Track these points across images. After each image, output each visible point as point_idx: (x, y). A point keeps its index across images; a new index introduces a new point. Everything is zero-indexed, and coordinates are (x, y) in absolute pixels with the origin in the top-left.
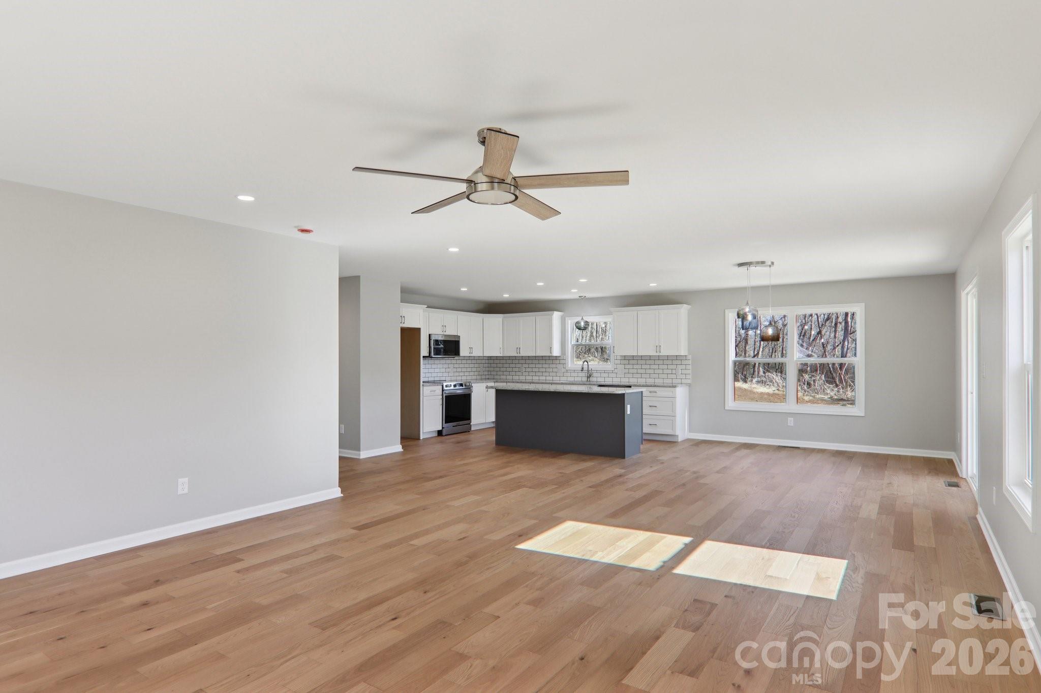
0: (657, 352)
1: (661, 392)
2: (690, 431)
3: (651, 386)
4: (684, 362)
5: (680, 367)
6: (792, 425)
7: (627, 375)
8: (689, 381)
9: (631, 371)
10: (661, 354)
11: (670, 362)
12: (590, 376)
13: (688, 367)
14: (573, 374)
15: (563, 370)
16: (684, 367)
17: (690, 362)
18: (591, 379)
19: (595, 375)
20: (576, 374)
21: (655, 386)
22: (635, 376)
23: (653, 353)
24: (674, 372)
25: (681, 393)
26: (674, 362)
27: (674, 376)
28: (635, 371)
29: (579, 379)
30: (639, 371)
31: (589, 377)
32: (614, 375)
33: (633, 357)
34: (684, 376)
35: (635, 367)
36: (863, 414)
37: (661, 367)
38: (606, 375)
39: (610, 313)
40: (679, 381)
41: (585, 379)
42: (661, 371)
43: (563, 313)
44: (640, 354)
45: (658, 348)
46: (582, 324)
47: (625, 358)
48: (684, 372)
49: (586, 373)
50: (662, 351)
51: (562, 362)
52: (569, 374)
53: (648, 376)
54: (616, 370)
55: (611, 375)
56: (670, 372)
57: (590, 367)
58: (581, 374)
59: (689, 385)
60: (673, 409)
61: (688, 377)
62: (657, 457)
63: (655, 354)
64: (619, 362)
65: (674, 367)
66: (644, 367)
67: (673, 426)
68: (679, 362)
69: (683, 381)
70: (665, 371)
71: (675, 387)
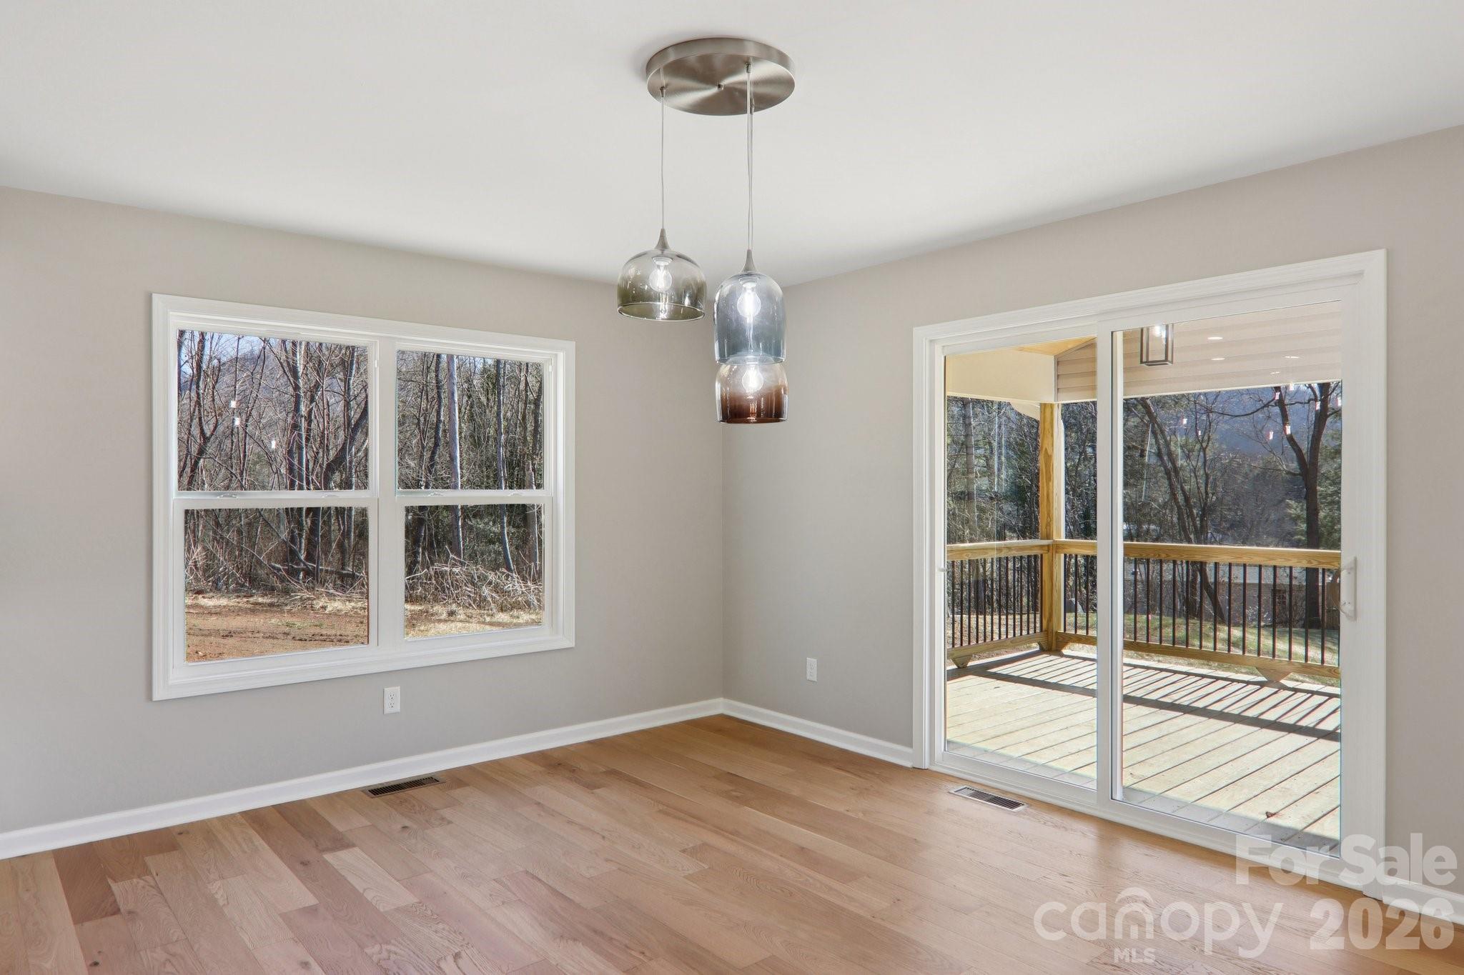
36: (572, 644)
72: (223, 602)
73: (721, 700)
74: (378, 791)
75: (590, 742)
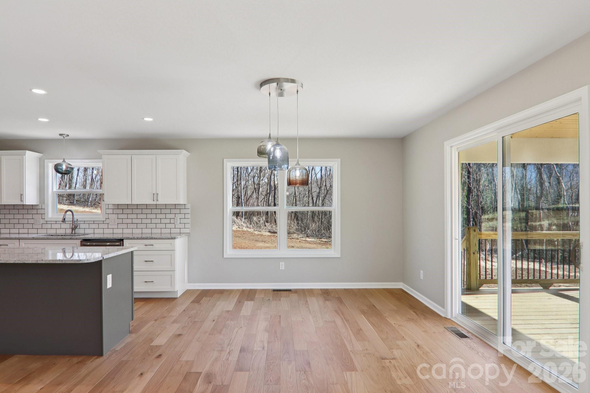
0: (154, 200)
1: (158, 244)
2: (189, 282)
3: (147, 238)
4: (183, 211)
5: (179, 216)
6: (283, 268)
7: (120, 226)
8: (187, 231)
9: (125, 221)
10: (158, 203)
11: (168, 211)
12: (76, 227)
13: (187, 216)
14: (54, 226)
15: (42, 221)
16: (182, 216)
17: (189, 211)
18: (77, 231)
19: (82, 226)
20: (58, 226)
21: (152, 238)
22: (130, 226)
23: (149, 202)
24: (172, 221)
25: (180, 243)
26: (173, 211)
27: (172, 226)
28: (130, 221)
29: (62, 231)
30: (135, 221)
31: (74, 228)
32: (105, 226)
33: (127, 206)
34: (182, 226)
35: (130, 216)
36: (339, 256)
37: (159, 216)
38: (96, 226)
39: (99, 157)
40: (178, 231)
41: (69, 231)
42: (158, 221)
43: (42, 155)
44: (135, 202)
45: (155, 196)
46: (64, 167)
47: (118, 207)
48: (183, 221)
49: (71, 225)
50: (159, 199)
51: (39, 211)
52: (49, 226)
53: (144, 226)
54: (108, 221)
55: (101, 226)
56: (168, 221)
57: (75, 217)
58: (64, 226)
59: (188, 234)
60: (172, 262)
61: (187, 226)
62: (152, 340)
63: (151, 202)
64: (111, 211)
65: (172, 216)
66: (140, 216)
67: (172, 283)
68: (177, 211)
69: (183, 231)
70: (163, 221)
71: (174, 238)
72: (313, 240)
73: (402, 283)
74: (274, 290)
75: (345, 289)
